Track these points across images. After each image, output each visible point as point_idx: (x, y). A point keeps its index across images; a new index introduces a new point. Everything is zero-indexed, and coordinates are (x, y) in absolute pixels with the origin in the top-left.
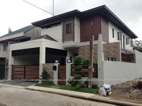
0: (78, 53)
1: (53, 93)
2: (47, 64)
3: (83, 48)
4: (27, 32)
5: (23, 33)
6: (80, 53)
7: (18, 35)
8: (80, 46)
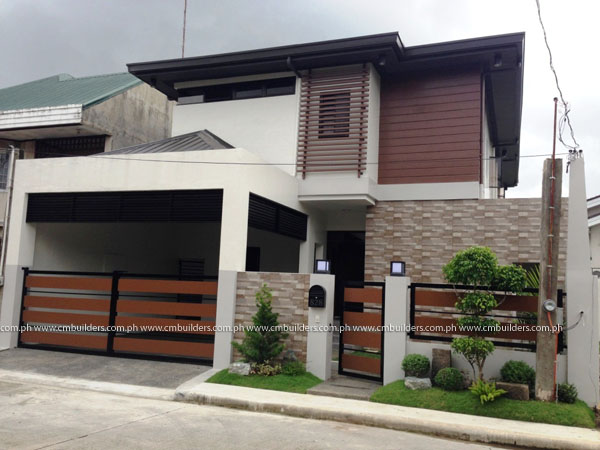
0: (364, 232)
1: (373, 426)
2: (262, 278)
3: (391, 209)
4: (98, 108)
5: (75, 110)
6: (373, 231)
7: (40, 114)
8: (376, 201)
